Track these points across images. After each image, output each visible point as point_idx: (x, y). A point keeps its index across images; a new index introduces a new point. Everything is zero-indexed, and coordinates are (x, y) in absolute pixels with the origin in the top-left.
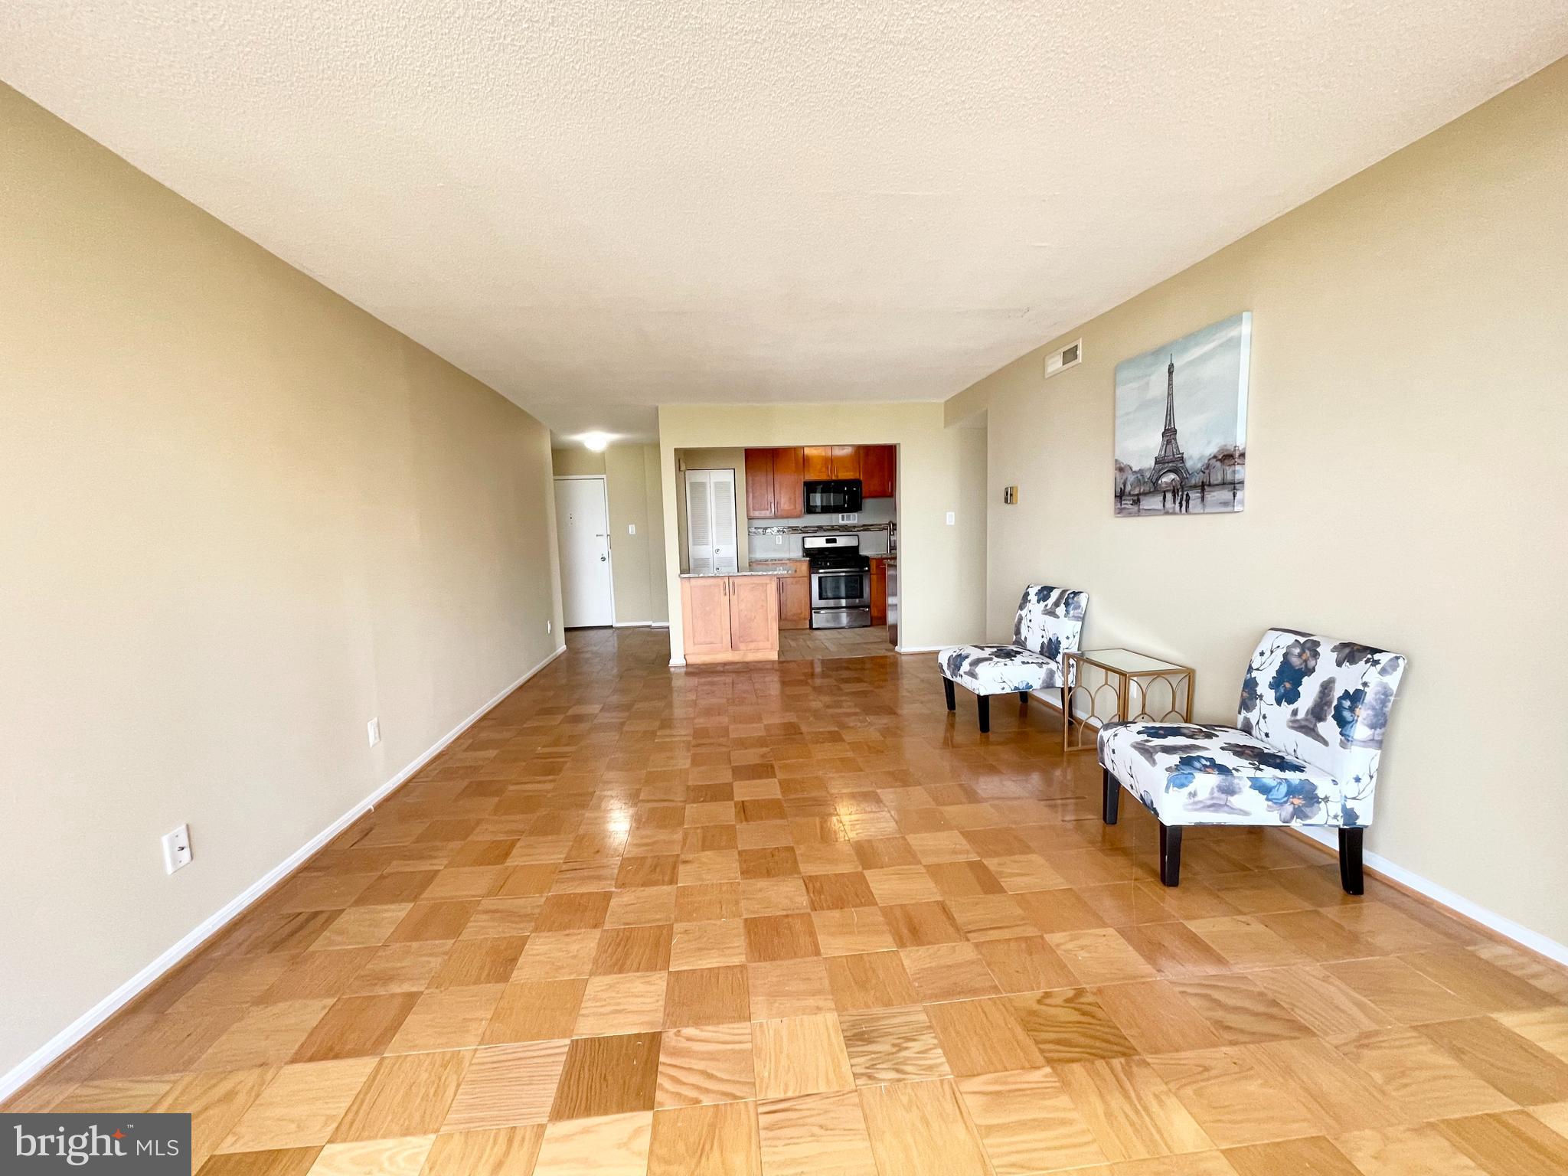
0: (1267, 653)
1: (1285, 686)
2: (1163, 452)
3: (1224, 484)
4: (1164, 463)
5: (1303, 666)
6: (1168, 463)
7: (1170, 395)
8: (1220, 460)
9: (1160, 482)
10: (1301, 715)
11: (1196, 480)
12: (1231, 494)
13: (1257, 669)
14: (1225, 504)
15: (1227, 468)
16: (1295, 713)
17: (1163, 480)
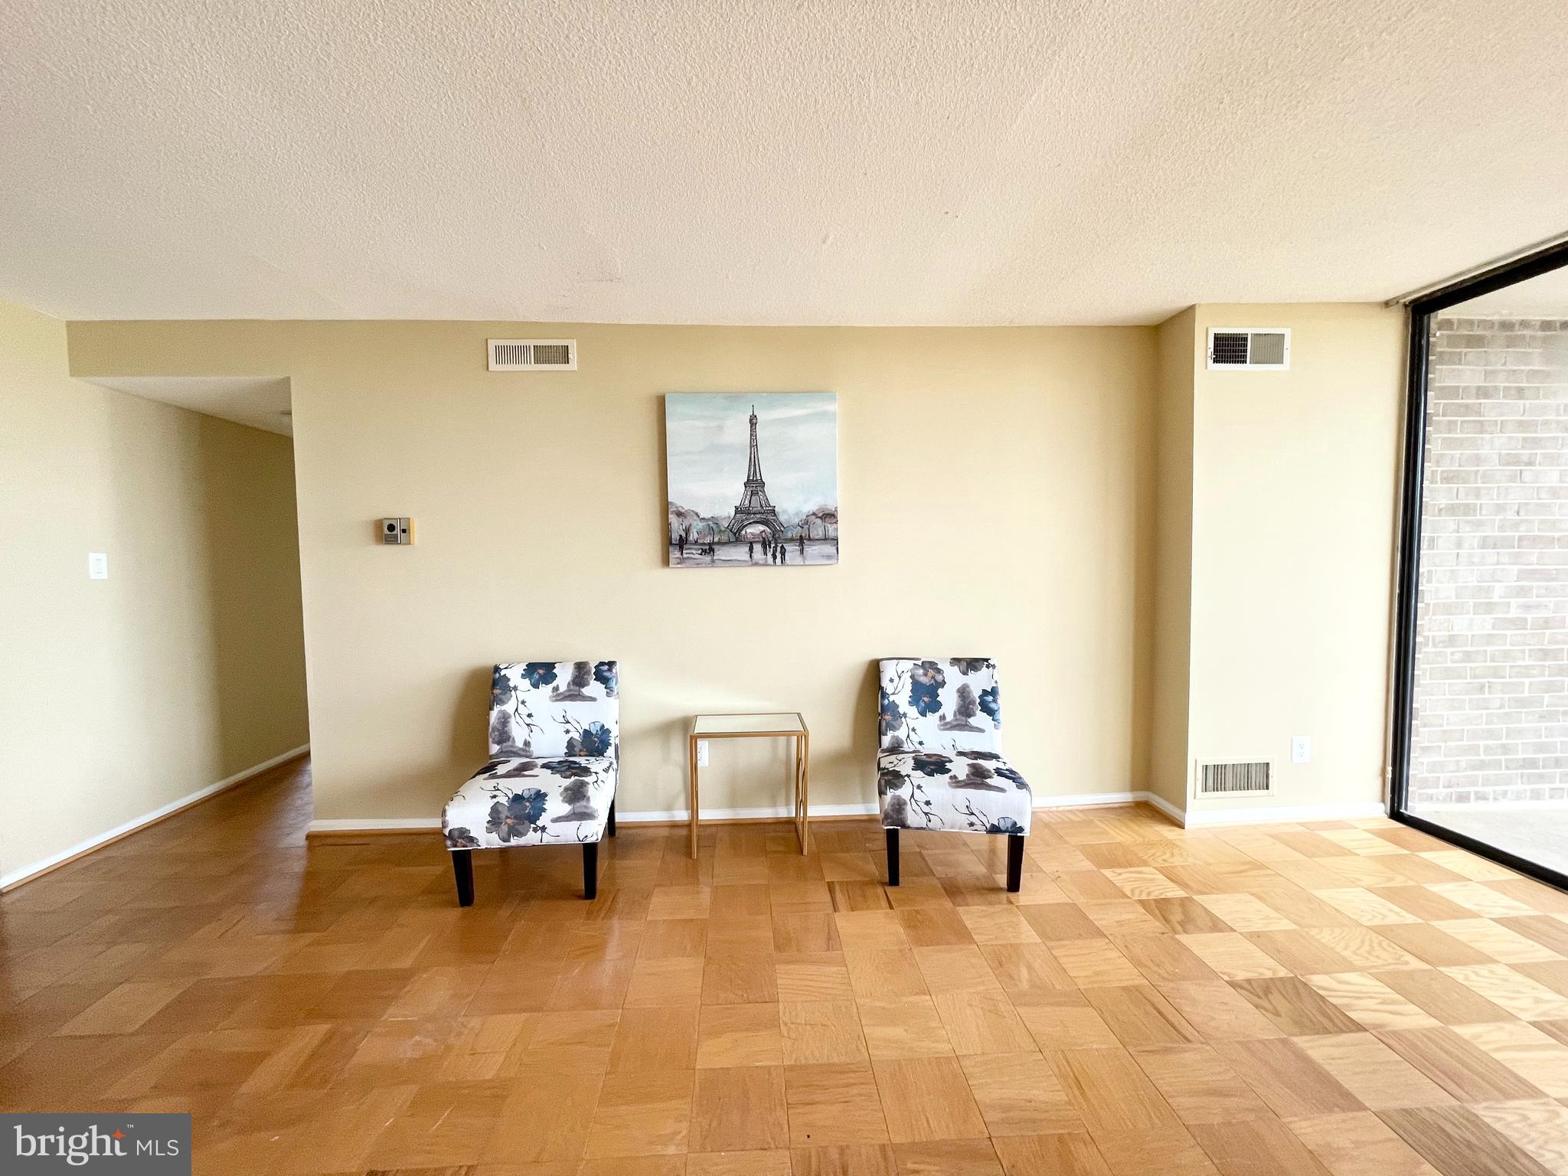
0: (896, 679)
1: (923, 700)
2: (747, 502)
3: (825, 539)
4: (749, 514)
5: (933, 681)
6: (754, 514)
7: (754, 445)
8: (821, 518)
9: (743, 532)
10: (950, 718)
11: (795, 533)
12: (834, 548)
13: (893, 694)
14: (829, 557)
15: (829, 525)
16: (943, 718)
17: (748, 531)
